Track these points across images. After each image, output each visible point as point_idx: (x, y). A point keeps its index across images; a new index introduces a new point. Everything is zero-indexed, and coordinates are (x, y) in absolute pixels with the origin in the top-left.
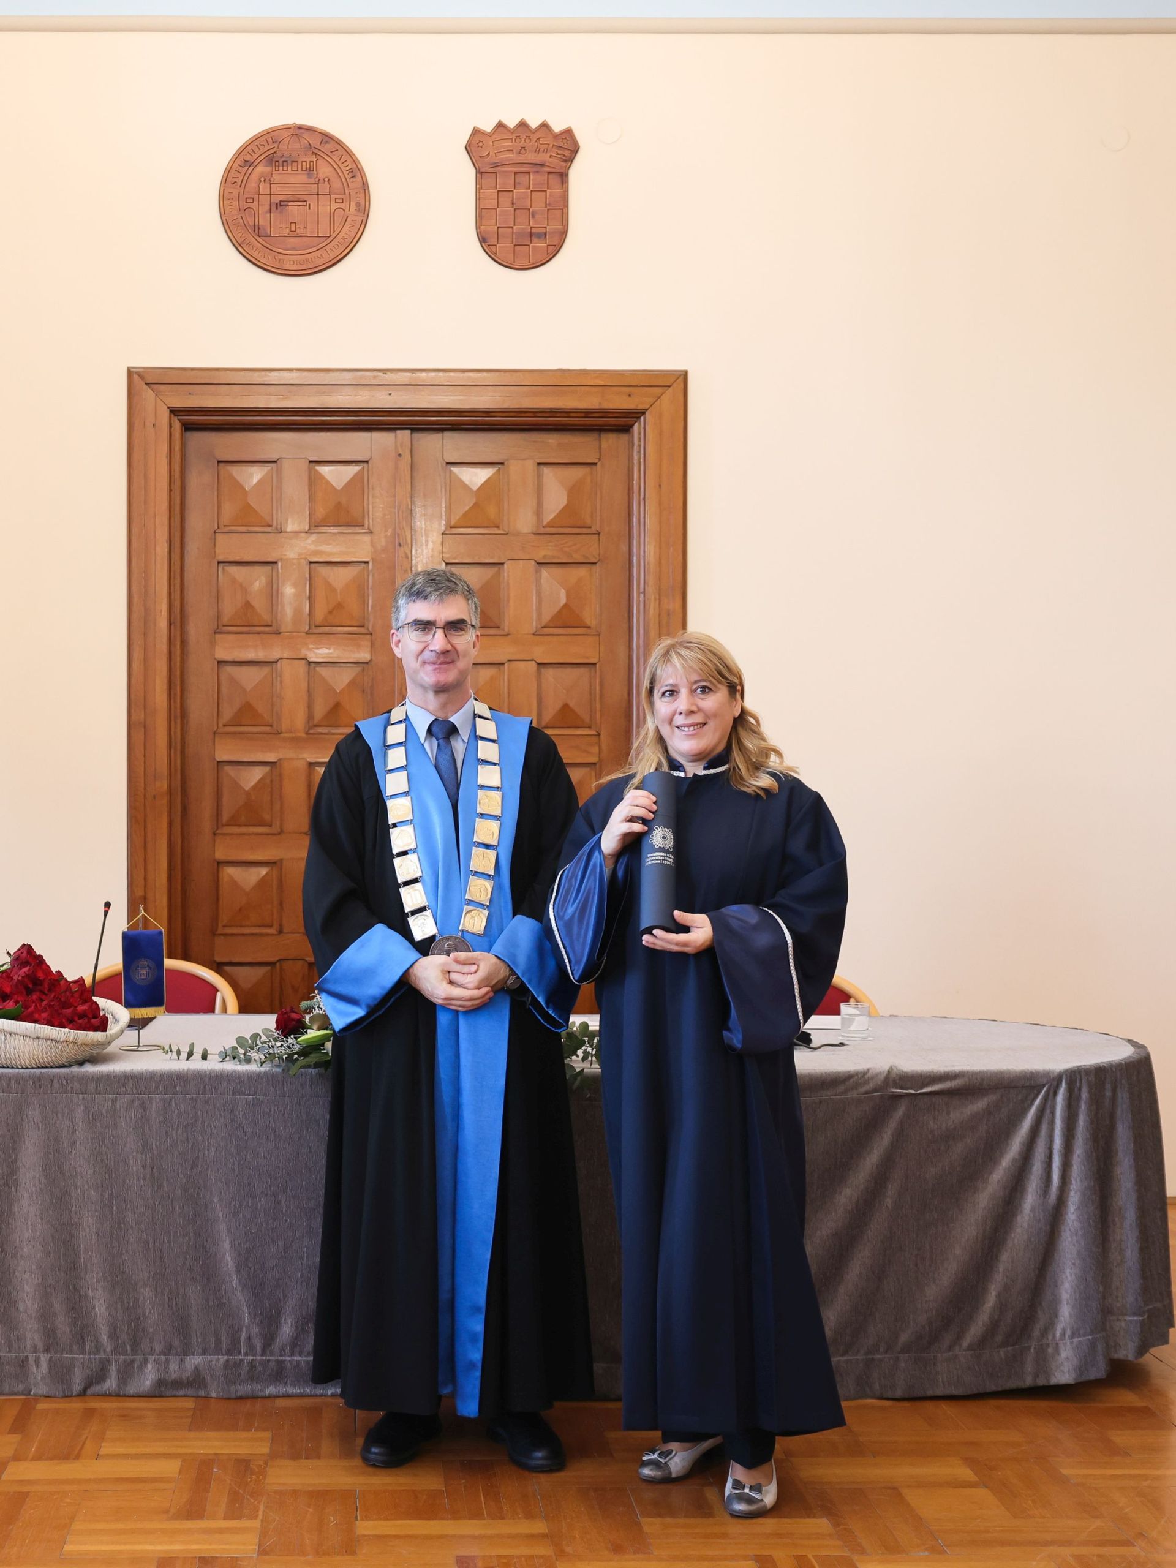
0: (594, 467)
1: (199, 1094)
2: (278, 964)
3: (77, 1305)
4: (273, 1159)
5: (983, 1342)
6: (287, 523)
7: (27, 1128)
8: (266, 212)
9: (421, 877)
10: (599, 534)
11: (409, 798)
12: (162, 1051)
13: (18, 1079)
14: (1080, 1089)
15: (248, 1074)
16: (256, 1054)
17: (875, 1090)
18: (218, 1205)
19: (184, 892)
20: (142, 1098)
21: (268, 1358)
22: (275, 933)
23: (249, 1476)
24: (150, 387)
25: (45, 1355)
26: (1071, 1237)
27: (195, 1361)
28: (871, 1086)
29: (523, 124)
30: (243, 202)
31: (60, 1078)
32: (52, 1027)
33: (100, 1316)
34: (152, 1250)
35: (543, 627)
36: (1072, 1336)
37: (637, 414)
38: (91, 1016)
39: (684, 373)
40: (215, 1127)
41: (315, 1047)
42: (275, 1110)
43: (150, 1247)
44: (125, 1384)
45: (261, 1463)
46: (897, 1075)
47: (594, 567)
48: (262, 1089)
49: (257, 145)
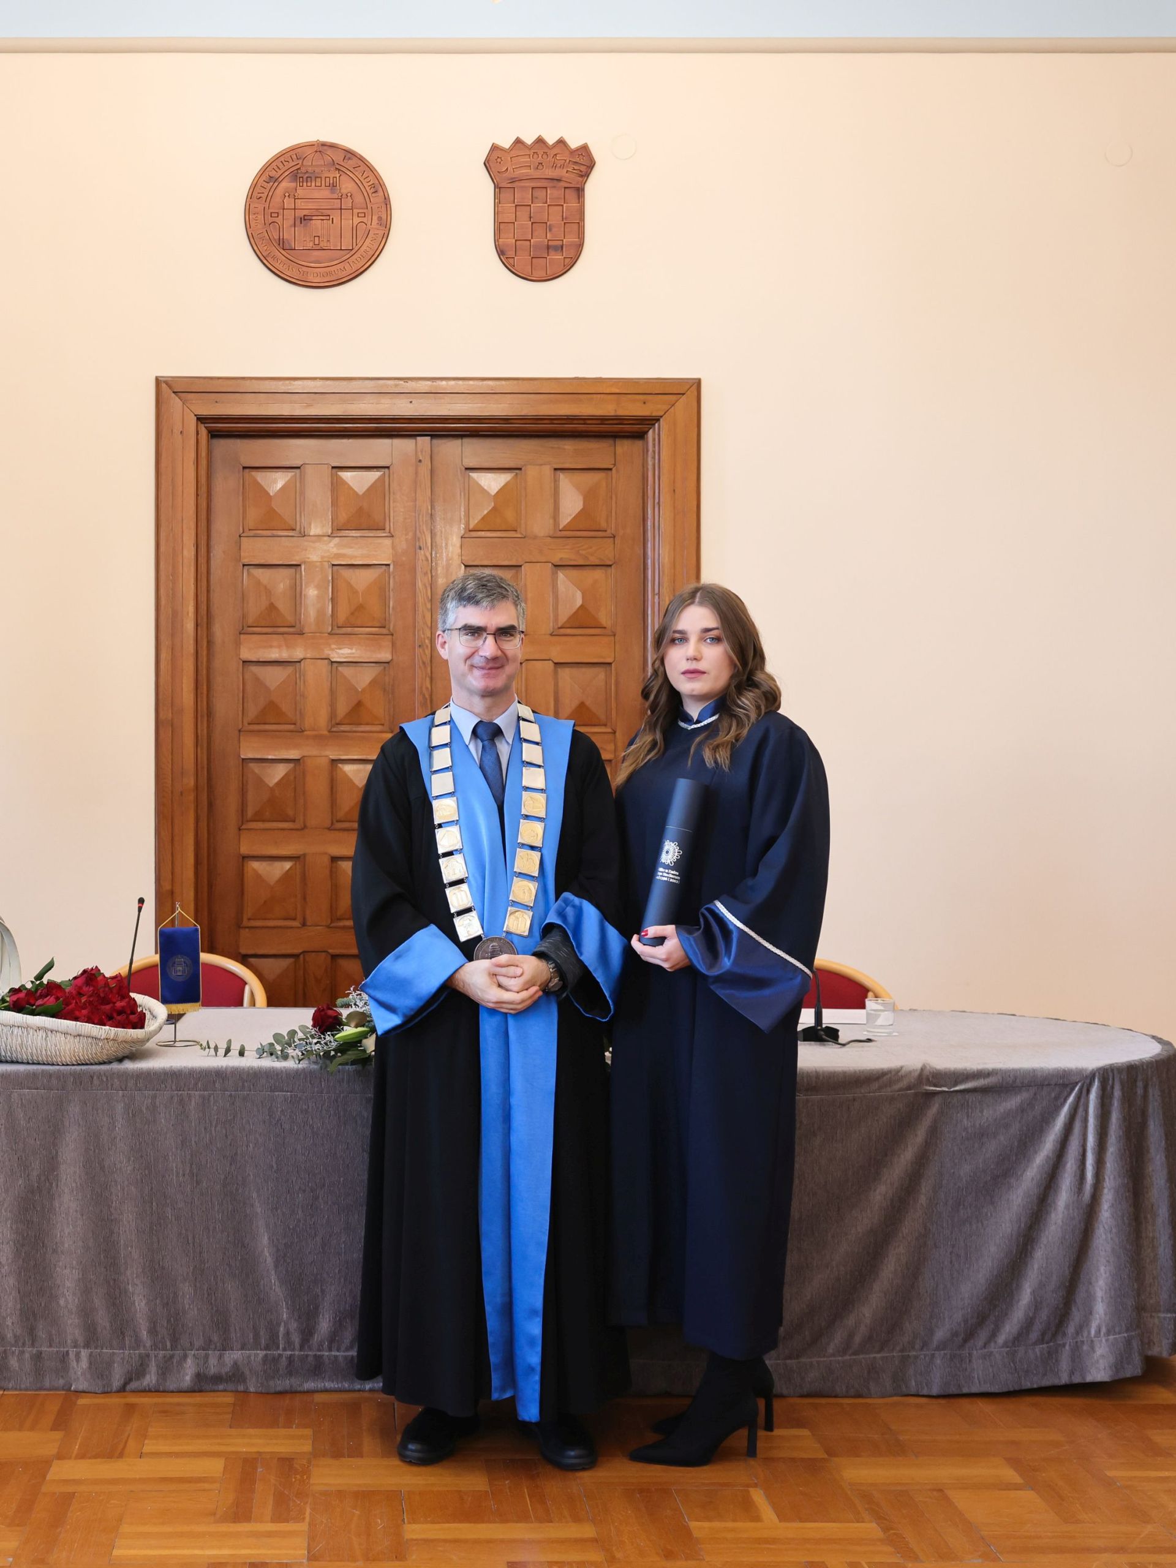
0: (609, 472)
1: (237, 1091)
2: (302, 956)
3: (117, 1300)
4: (311, 1155)
5: (1019, 1338)
6: (310, 527)
7: (67, 1124)
8: (291, 226)
9: (466, 878)
10: (614, 537)
11: (455, 798)
12: (199, 1047)
13: (59, 1076)
14: (1112, 1087)
15: (286, 1071)
16: (292, 1051)
17: (909, 1088)
18: (257, 1201)
19: (210, 886)
20: (181, 1095)
21: (306, 1353)
22: (300, 926)
23: (293, 1476)
24: (177, 396)
25: (86, 1350)
26: (1106, 1234)
27: (233, 1356)
28: (905, 1083)
29: (540, 141)
30: (268, 217)
31: (99, 1075)
32: (93, 1025)
33: (140, 1312)
34: (191, 1245)
35: (559, 628)
36: (1108, 1333)
37: (652, 421)
38: (129, 1012)
39: (697, 381)
40: (253, 1124)
41: (353, 1044)
42: (313, 1107)
43: (190, 1242)
44: (165, 1380)
45: (304, 1462)
46: (930, 1072)
47: (609, 570)
48: (299, 1085)
49: (281, 162)
